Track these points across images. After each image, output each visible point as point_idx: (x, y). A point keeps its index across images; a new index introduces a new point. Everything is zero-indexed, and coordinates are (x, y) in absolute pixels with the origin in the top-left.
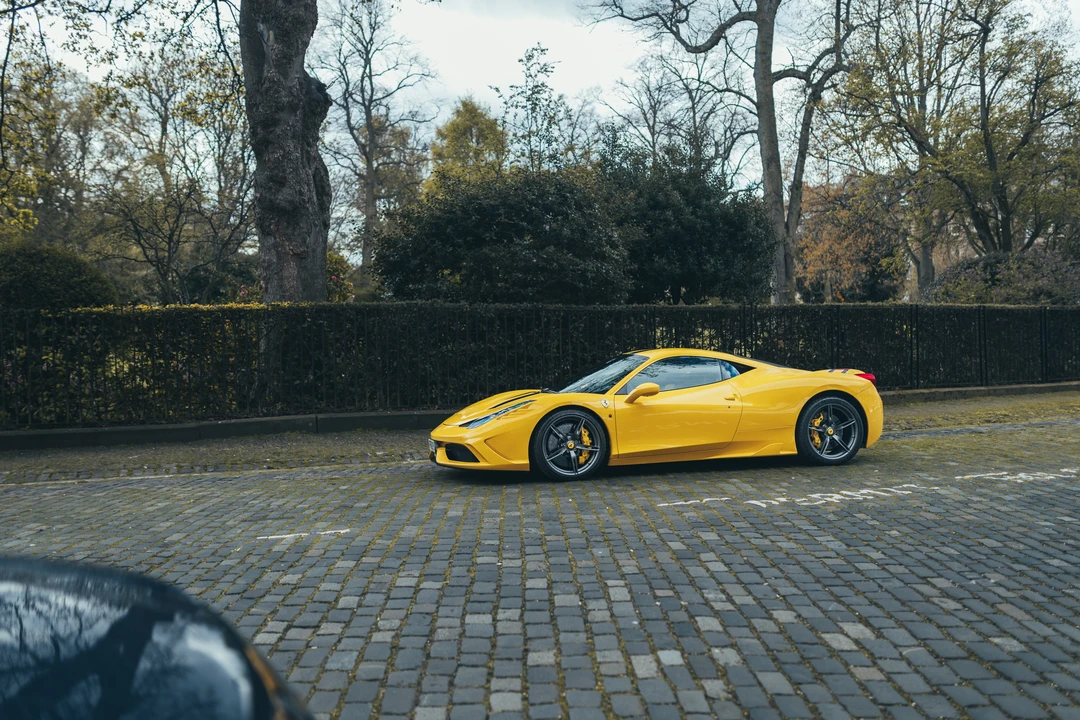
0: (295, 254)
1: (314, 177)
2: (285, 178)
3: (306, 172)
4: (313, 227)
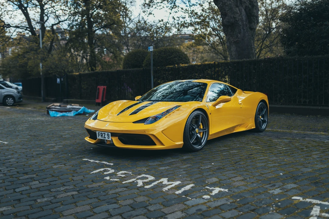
0: (234, 42)
1: (245, 10)
2: (226, 13)
3: (239, 8)
4: (242, 30)
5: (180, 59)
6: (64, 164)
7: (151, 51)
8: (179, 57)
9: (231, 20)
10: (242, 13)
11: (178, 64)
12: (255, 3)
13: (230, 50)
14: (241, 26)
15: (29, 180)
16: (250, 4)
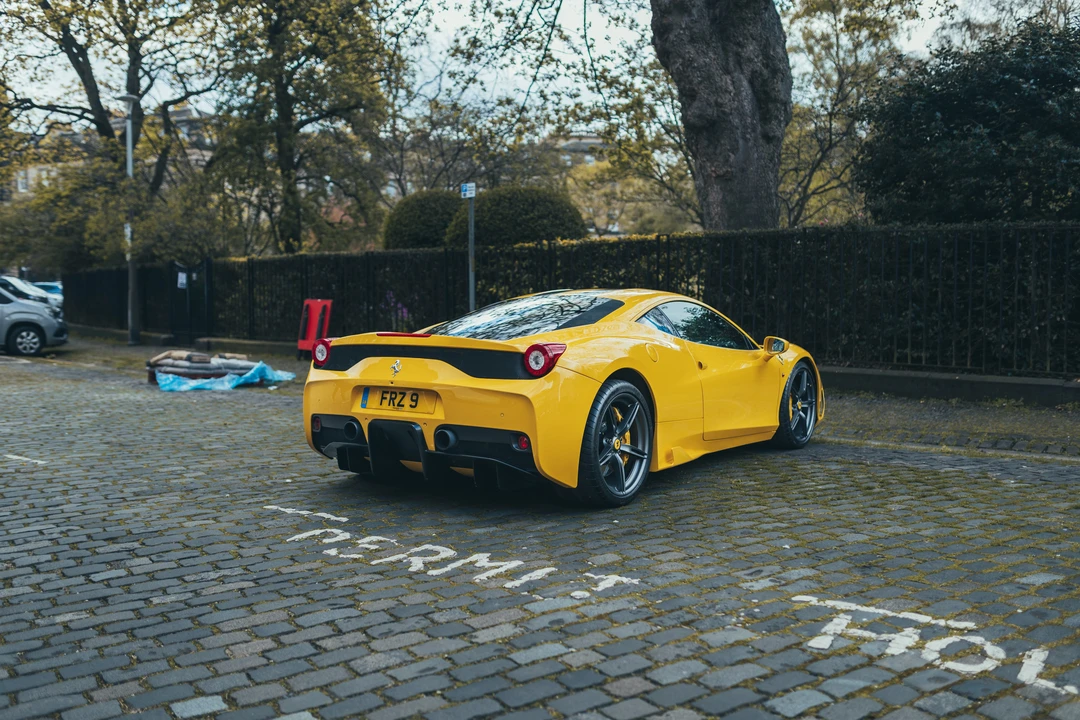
0: (718, 177)
1: (751, 83)
2: (694, 90)
3: (733, 78)
4: (741, 142)
5: (558, 222)
6: (215, 519)
7: (470, 198)
8: (556, 217)
9: (710, 111)
10: (740, 92)
11: (551, 237)
12: (780, 61)
13: (705, 200)
14: (737, 128)
15: (124, 555)
16: (766, 66)
